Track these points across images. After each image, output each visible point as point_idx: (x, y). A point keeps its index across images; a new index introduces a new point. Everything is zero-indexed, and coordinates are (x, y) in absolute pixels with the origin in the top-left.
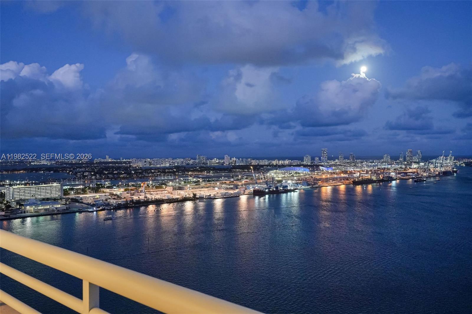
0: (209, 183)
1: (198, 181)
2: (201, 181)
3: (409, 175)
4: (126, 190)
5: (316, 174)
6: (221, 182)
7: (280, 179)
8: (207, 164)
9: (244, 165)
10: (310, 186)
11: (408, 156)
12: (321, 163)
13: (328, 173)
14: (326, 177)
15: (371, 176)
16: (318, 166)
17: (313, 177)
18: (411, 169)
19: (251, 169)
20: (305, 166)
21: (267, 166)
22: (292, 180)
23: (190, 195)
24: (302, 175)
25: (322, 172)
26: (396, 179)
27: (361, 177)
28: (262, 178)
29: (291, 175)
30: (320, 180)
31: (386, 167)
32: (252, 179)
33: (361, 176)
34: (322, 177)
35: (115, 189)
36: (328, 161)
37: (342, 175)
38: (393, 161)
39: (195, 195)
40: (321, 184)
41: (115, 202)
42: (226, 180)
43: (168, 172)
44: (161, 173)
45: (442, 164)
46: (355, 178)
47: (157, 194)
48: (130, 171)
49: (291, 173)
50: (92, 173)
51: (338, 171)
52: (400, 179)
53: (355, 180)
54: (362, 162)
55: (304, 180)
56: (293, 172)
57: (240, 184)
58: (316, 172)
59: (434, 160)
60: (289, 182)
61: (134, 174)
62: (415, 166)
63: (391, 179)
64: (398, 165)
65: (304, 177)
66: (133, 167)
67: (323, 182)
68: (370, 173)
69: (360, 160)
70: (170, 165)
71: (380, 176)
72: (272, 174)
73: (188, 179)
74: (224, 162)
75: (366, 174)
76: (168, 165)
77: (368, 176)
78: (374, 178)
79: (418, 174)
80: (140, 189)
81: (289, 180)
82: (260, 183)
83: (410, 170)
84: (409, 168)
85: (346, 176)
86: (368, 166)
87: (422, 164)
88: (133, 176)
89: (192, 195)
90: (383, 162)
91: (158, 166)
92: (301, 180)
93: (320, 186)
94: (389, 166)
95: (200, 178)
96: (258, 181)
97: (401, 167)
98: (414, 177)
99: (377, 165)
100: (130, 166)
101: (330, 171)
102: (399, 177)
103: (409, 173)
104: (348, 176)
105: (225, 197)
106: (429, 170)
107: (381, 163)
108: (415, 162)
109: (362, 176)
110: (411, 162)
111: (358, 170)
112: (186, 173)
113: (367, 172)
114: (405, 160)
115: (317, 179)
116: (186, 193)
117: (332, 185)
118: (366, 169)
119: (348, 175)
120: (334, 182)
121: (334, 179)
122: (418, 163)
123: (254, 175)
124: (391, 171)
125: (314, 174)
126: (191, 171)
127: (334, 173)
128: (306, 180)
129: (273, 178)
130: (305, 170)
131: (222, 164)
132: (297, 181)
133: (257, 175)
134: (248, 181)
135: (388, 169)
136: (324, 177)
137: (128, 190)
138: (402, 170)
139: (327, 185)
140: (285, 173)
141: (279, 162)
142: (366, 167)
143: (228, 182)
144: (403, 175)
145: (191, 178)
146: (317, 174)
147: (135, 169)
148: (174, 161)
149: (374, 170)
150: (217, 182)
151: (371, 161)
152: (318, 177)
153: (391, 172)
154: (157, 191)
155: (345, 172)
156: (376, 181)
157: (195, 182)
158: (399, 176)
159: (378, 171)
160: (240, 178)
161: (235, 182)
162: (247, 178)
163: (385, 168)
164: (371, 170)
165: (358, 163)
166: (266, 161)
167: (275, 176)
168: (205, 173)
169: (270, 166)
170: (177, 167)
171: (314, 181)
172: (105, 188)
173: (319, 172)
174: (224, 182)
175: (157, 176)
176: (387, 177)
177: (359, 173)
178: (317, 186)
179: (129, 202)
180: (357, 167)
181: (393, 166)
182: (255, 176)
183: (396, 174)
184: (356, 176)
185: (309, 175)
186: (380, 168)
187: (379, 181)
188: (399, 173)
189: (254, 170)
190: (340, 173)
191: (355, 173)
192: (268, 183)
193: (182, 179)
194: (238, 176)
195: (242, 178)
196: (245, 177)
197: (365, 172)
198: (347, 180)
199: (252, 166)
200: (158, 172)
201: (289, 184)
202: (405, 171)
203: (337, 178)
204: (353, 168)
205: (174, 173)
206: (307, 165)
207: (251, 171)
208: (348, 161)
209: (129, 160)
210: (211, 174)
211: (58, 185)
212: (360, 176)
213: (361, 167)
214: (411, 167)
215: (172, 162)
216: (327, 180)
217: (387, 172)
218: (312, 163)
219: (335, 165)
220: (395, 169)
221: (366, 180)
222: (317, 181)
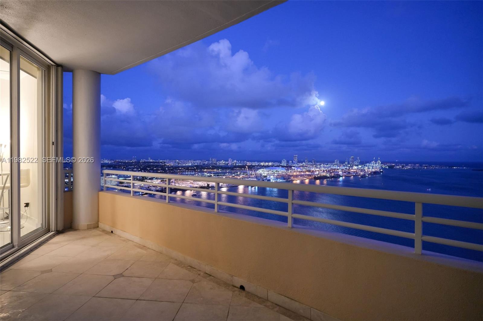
0: (218, 177)
1: (211, 176)
2: (213, 175)
3: (351, 174)
4: (162, 181)
5: (289, 172)
6: (226, 176)
7: (266, 175)
8: (217, 164)
9: (241, 165)
10: (285, 180)
11: (351, 161)
12: (293, 164)
13: (298, 171)
15: (326, 174)
16: (291, 167)
17: (288, 174)
19: (246, 168)
20: (283, 167)
21: (257, 166)
22: (274, 176)
23: (205, 185)
24: (280, 172)
25: (293, 171)
26: (343, 176)
28: (253, 174)
29: (273, 172)
30: (292, 176)
32: (247, 175)
34: (293, 174)
35: (155, 180)
36: (298, 163)
37: (307, 173)
38: (341, 164)
39: (208, 185)
40: (293, 179)
41: (154, 189)
42: (229, 175)
43: (190, 169)
44: (186, 170)
45: (373, 166)
46: (316, 175)
47: (183, 184)
48: (165, 168)
49: (273, 171)
50: (139, 169)
51: (304, 170)
52: (345, 176)
54: (320, 165)
56: (275, 170)
57: (239, 178)
58: (290, 170)
59: (368, 164)
60: (272, 177)
61: (168, 170)
62: (355, 167)
63: (339, 176)
64: (344, 167)
65: (282, 174)
66: (167, 165)
67: (294, 177)
69: (319, 163)
70: (192, 164)
71: (332, 174)
72: (261, 172)
73: (204, 174)
74: (228, 163)
76: (190, 164)
77: (324, 174)
78: (328, 175)
79: (357, 173)
80: (171, 181)
81: (271, 176)
82: (252, 178)
83: (352, 170)
86: (324, 167)
87: (360, 166)
88: (166, 171)
89: (206, 185)
90: (334, 165)
91: (184, 165)
92: (280, 176)
94: (338, 168)
95: (212, 173)
96: (251, 176)
97: (346, 168)
98: (354, 175)
99: (330, 167)
100: (165, 165)
101: (299, 170)
103: (351, 172)
104: (311, 174)
105: (228, 186)
106: (365, 170)
108: (355, 165)
109: (320, 174)
110: (353, 165)
111: (318, 169)
112: (203, 170)
113: (324, 171)
114: (349, 164)
116: (203, 184)
117: (300, 179)
118: (323, 169)
120: (301, 177)
121: (301, 176)
122: (358, 166)
123: (248, 172)
124: (339, 171)
126: (206, 169)
127: (302, 172)
128: (283, 176)
129: (261, 174)
130: (282, 169)
131: (227, 165)
132: (277, 176)
133: (250, 172)
134: (244, 176)
135: (337, 169)
136: (295, 174)
137: (164, 181)
138: (347, 170)
139: (297, 179)
140: (269, 171)
141: (265, 164)
143: (231, 176)
144: (347, 173)
145: (206, 173)
146: (291, 172)
147: (168, 167)
148: (194, 162)
149: (328, 170)
150: (223, 176)
151: (326, 164)
152: (291, 174)
154: (183, 182)
155: (309, 171)
156: (330, 177)
157: (209, 176)
158: (345, 174)
159: (331, 170)
160: (239, 174)
161: (235, 176)
162: (243, 174)
163: (335, 169)
164: (326, 170)
165: (318, 165)
166: (257, 163)
167: (262, 173)
168: (215, 170)
169: (259, 166)
170: (197, 166)
172: (147, 179)
174: (228, 176)
175: (182, 172)
176: (337, 175)
177: (318, 172)
178: (290, 180)
179: (164, 189)
180: (317, 168)
181: (341, 167)
182: (249, 173)
183: (343, 172)
185: (285, 172)
186: (332, 169)
187: (332, 177)
188: (345, 172)
189: (249, 169)
190: (305, 172)
191: (315, 172)
192: (258, 178)
193: (200, 174)
194: (237, 172)
195: (240, 174)
196: (243, 173)
197: (322, 171)
198: (310, 176)
199: (247, 166)
200: (184, 169)
201: (271, 178)
203: (303, 175)
204: (314, 169)
205: (195, 170)
207: (247, 169)
208: (311, 164)
209: (164, 161)
210: (220, 171)
211: (116, 177)
212: (319, 174)
213: (320, 168)
214: (353, 168)
215: (193, 163)
216: (297, 176)
217: (337, 172)
218: (287, 164)
219: (303, 166)
220: (342, 170)
221: (323, 177)
222: (290, 176)
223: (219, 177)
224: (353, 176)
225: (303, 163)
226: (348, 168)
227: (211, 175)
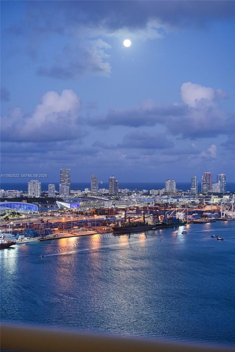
3: (206, 216)
5: (49, 214)
10: (39, 238)
11: (204, 184)
12: (58, 194)
13: (72, 212)
14: (67, 221)
15: (144, 217)
16: (53, 201)
17: (44, 220)
18: (209, 205)
20: (31, 201)
24: (24, 216)
25: (60, 211)
26: (186, 223)
27: (127, 220)
30: (56, 225)
31: (169, 201)
33: (128, 218)
34: (60, 221)
36: (72, 192)
37: (96, 217)
38: (181, 192)
40: (59, 233)
46: (118, 221)
49: (5, 214)
51: (88, 209)
52: (192, 222)
53: (118, 225)
54: (129, 194)
55: (27, 227)
56: (8, 212)
58: (50, 211)
62: (215, 200)
63: (177, 223)
64: (189, 198)
65: (28, 220)
67: (61, 229)
68: (143, 212)
69: (127, 190)
71: (159, 217)
75: (136, 214)
77: (138, 219)
78: (150, 221)
79: (220, 213)
83: (208, 208)
84: (206, 203)
85: (103, 217)
86: (140, 201)
87: (227, 197)
90: (165, 194)
92: (22, 227)
93: (57, 237)
94: (175, 201)
97: (193, 202)
98: (213, 218)
99: (154, 199)
101: (75, 209)
102: (190, 220)
103: (206, 211)
104: (105, 219)
107: (162, 195)
108: (215, 194)
109: (129, 218)
111: (123, 207)
113: (138, 211)
115: (51, 223)
117: (78, 234)
118: (136, 205)
119: (107, 217)
120: (81, 228)
121: (80, 224)
122: (220, 195)
124: (177, 209)
125: (47, 216)
127: (82, 213)
128: (30, 227)
130: (30, 208)
132: (14, 228)
135: (173, 206)
136: (63, 220)
138: (195, 207)
139: (69, 235)
142: (136, 203)
144: (196, 216)
146: (52, 216)
149: (150, 208)
151: (145, 191)
152: (53, 221)
153: (178, 211)
155: (101, 212)
156: (153, 226)
158: (190, 217)
159: (156, 209)
163: (167, 204)
164: (145, 208)
165: (123, 196)
171: (46, 229)
173: (55, 212)
176: (170, 219)
177: (124, 213)
178: (51, 236)
180: (122, 202)
181: (180, 200)
183: (186, 214)
184: (119, 218)
185: (37, 216)
186: (159, 205)
188: (190, 213)
190: (92, 214)
191: (117, 214)
197: (134, 211)
198: (104, 225)
202: (199, 210)
203: (86, 223)
204: (114, 204)
206: (34, 198)
208: (107, 191)
212: (125, 218)
214: (209, 202)
216: (68, 227)
217: (171, 211)
218: (42, 195)
219: (85, 198)
220: (183, 206)
221: (136, 226)
222: (51, 227)
224: (211, 221)
225: (84, 191)
226: (197, 201)
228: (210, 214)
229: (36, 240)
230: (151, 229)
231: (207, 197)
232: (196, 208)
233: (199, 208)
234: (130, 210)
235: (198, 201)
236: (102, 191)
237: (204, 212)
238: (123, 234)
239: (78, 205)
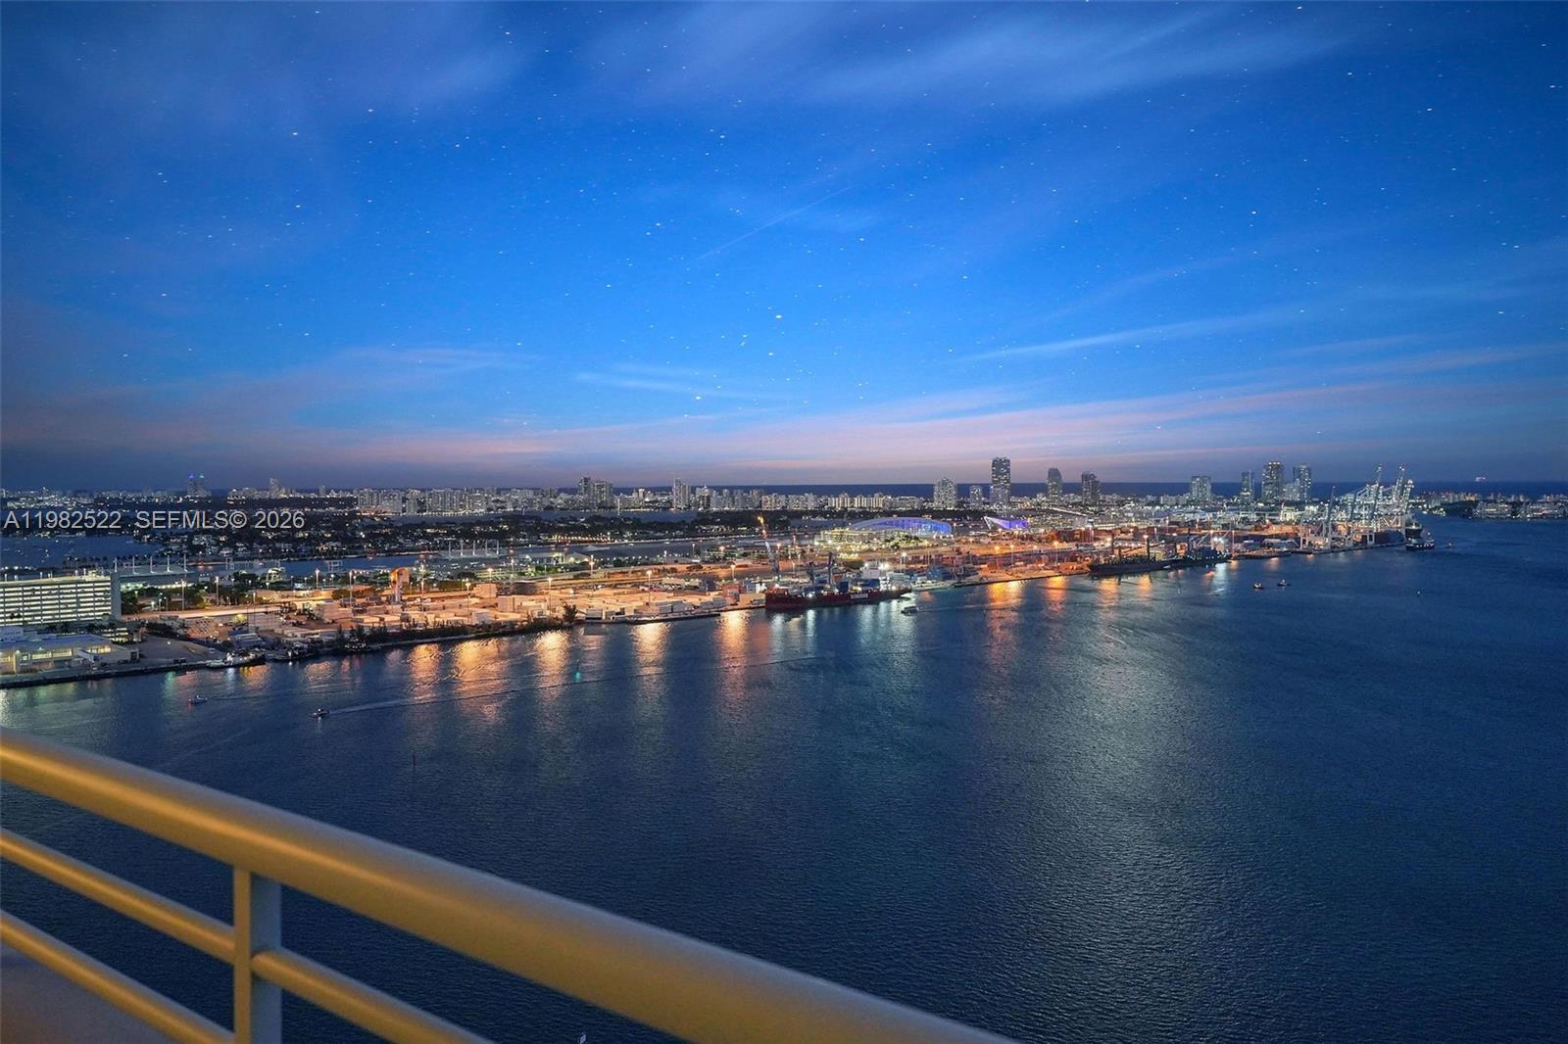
0: (619, 570)
1: (585, 565)
2: (592, 564)
3: (1270, 545)
4: (336, 596)
5: (971, 540)
6: (659, 567)
7: (854, 557)
8: (614, 507)
9: (733, 512)
10: (952, 582)
11: (1266, 484)
12: (988, 504)
13: (1012, 537)
14: (1005, 552)
15: (1149, 547)
16: (977, 515)
17: (962, 550)
18: (1277, 523)
19: (758, 524)
20: (938, 515)
21: (814, 513)
22: (893, 560)
23: (554, 610)
24: (926, 543)
25: (990, 535)
26: (1229, 557)
27: (1117, 552)
28: (794, 556)
29: (892, 543)
30: (984, 559)
31: (1198, 518)
32: (761, 557)
33: (1116, 548)
34: (991, 552)
35: (302, 593)
36: (1013, 499)
37: (1057, 545)
38: (1220, 499)
39: (571, 612)
40: (988, 574)
41: (298, 634)
42: (676, 562)
43: (482, 535)
44: (458, 536)
45: (1373, 507)
46: (1098, 553)
47: (444, 608)
48: (354, 534)
49: (893, 539)
50: (223, 539)
51: (1042, 530)
52: (1241, 557)
53: (1098, 560)
54: (1121, 504)
55: (931, 561)
56: (898, 535)
57: (722, 573)
58: (973, 533)
59: (1350, 497)
60: (885, 566)
61: (366, 540)
62: (1288, 515)
63: (1210, 558)
64: (1237, 511)
65: (933, 550)
66: (362, 518)
67: (993, 566)
68: (1146, 537)
69: (1115, 497)
70: (489, 509)
71: (1178, 547)
72: (830, 542)
73: (549, 559)
74: (669, 502)
75: (1133, 540)
76: (481, 511)
77: (1138, 549)
78: (1159, 554)
79: (1297, 539)
80: (386, 592)
81: (883, 560)
82: (788, 572)
83: (1275, 530)
84: (1271, 520)
85: (1071, 546)
86: (1140, 516)
87: (1313, 509)
88: (361, 547)
89: (561, 613)
90: (1189, 503)
91: (450, 513)
92: (924, 562)
93: (985, 580)
94: (1209, 516)
95: (588, 554)
96: (782, 565)
97: (1244, 519)
98: (1285, 549)
99: (1168, 513)
100: (353, 515)
101: (1017, 530)
102: (1238, 551)
103: (1271, 537)
104: (1074, 548)
105: (670, 616)
106: (1334, 528)
107: (1183, 506)
108: (1288, 504)
109: (1120, 548)
110: (1279, 503)
111: (1109, 527)
112: (543, 538)
113: (1137, 535)
114: (1258, 496)
115: (974, 556)
116: (543, 606)
117: (1024, 577)
118: (1134, 525)
119: (1077, 545)
120: (1029, 566)
121: (1029, 558)
122: (1299, 505)
123: (767, 544)
124: (1212, 532)
125: (967, 542)
126: (559, 531)
127: (1030, 538)
128: (937, 562)
129: (831, 554)
130: (936, 529)
131: (665, 509)
132: (909, 563)
133: (779, 545)
134: (749, 563)
135: (1204, 525)
136: (997, 550)
137: (346, 593)
138: (1249, 527)
139: (1008, 577)
140: (871, 537)
141: (852, 502)
142: (1133, 519)
143: (682, 568)
144: (1249, 544)
145: (560, 555)
146: (977, 542)
147: (370, 527)
148: (502, 498)
149: (1159, 529)
150: (645, 568)
151: (1150, 497)
152: (979, 552)
153: (1214, 535)
154: (442, 599)
155: (1067, 536)
156: (1165, 563)
157: (572, 568)
158: (1239, 546)
159: (1172, 531)
160: (722, 554)
161: (705, 566)
162: (745, 555)
163: (1193, 522)
164: (1150, 530)
165: (1109, 506)
166: (811, 497)
167: (838, 548)
168: (607, 539)
169: (822, 515)
170: (515, 519)
171: (966, 566)
172: (265, 587)
173: (982, 535)
174: (668, 567)
175: (443, 549)
176: (1199, 551)
177: (1109, 539)
178: (974, 579)
179: (346, 636)
180: (1106, 519)
181: (1220, 514)
182: (773, 548)
183: (1230, 540)
184: (1100, 548)
185: (950, 543)
186: (1177, 523)
187: (1176, 564)
188: (1239, 540)
189: (770, 529)
190: (1049, 540)
191: (1096, 539)
192: (816, 571)
193: (527, 557)
194: (715, 547)
195: (729, 554)
196: (741, 551)
197: (1130, 535)
198: (1073, 559)
199: (765, 514)
200: (447, 535)
201: (883, 573)
202: (1256, 533)
203: (1038, 556)
204: (1092, 523)
205: (502, 536)
206: (945, 510)
207: (760, 531)
208: (1078, 499)
209: (348, 495)
210: (627, 541)
211: (102, 578)
212: (1113, 547)
213: (1116, 518)
214: (1276, 518)
215: (497, 501)
216: (1006, 562)
217: (1201, 536)
218: (960, 504)
219: (1035, 512)
220: (1225, 526)
221: (1133, 562)
222: (975, 563)
223: (625, 570)
224: (1281, 555)
225: (1036, 497)
226: (1253, 517)
227: (586, 560)
228: (1278, 540)
229: (948, 584)
230: (1162, 569)
231: (1273, 509)
232: (1250, 530)
233: (1256, 530)
234: (1122, 532)
235: (1255, 516)
236: (1069, 497)
237: (1266, 537)
238: (1108, 576)
239: (1024, 524)
